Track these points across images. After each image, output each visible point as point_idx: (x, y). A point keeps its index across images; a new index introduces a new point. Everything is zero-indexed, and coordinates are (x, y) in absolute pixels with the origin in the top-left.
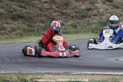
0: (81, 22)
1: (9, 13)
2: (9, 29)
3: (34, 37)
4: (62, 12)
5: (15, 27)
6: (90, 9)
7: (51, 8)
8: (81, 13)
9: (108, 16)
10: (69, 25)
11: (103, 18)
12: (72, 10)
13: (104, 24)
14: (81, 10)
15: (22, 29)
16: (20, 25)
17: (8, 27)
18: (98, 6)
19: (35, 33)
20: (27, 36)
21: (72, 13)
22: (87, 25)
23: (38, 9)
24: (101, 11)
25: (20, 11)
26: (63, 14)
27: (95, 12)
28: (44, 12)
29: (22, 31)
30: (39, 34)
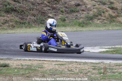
0: (70, 16)
1: (4, 6)
2: (2, 21)
3: (25, 29)
4: (52, 7)
5: (8, 19)
6: (78, 5)
7: (43, 3)
8: (70, 8)
9: (95, 11)
10: (58, 18)
11: (90, 13)
12: (62, 5)
13: (90, 19)
14: (70, 5)
15: (14, 21)
16: (13, 18)
17: (1, 19)
18: (86, 2)
19: (26, 25)
20: (18, 28)
21: (62, 8)
22: (75, 19)
23: (31, 4)
24: (88, 6)
25: (13, 5)
26: (54, 8)
27: (83, 7)
28: (36, 6)
29: (14, 23)
30: (30, 26)
